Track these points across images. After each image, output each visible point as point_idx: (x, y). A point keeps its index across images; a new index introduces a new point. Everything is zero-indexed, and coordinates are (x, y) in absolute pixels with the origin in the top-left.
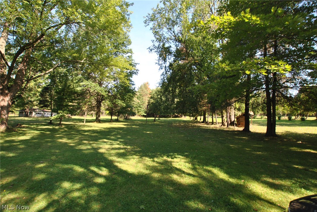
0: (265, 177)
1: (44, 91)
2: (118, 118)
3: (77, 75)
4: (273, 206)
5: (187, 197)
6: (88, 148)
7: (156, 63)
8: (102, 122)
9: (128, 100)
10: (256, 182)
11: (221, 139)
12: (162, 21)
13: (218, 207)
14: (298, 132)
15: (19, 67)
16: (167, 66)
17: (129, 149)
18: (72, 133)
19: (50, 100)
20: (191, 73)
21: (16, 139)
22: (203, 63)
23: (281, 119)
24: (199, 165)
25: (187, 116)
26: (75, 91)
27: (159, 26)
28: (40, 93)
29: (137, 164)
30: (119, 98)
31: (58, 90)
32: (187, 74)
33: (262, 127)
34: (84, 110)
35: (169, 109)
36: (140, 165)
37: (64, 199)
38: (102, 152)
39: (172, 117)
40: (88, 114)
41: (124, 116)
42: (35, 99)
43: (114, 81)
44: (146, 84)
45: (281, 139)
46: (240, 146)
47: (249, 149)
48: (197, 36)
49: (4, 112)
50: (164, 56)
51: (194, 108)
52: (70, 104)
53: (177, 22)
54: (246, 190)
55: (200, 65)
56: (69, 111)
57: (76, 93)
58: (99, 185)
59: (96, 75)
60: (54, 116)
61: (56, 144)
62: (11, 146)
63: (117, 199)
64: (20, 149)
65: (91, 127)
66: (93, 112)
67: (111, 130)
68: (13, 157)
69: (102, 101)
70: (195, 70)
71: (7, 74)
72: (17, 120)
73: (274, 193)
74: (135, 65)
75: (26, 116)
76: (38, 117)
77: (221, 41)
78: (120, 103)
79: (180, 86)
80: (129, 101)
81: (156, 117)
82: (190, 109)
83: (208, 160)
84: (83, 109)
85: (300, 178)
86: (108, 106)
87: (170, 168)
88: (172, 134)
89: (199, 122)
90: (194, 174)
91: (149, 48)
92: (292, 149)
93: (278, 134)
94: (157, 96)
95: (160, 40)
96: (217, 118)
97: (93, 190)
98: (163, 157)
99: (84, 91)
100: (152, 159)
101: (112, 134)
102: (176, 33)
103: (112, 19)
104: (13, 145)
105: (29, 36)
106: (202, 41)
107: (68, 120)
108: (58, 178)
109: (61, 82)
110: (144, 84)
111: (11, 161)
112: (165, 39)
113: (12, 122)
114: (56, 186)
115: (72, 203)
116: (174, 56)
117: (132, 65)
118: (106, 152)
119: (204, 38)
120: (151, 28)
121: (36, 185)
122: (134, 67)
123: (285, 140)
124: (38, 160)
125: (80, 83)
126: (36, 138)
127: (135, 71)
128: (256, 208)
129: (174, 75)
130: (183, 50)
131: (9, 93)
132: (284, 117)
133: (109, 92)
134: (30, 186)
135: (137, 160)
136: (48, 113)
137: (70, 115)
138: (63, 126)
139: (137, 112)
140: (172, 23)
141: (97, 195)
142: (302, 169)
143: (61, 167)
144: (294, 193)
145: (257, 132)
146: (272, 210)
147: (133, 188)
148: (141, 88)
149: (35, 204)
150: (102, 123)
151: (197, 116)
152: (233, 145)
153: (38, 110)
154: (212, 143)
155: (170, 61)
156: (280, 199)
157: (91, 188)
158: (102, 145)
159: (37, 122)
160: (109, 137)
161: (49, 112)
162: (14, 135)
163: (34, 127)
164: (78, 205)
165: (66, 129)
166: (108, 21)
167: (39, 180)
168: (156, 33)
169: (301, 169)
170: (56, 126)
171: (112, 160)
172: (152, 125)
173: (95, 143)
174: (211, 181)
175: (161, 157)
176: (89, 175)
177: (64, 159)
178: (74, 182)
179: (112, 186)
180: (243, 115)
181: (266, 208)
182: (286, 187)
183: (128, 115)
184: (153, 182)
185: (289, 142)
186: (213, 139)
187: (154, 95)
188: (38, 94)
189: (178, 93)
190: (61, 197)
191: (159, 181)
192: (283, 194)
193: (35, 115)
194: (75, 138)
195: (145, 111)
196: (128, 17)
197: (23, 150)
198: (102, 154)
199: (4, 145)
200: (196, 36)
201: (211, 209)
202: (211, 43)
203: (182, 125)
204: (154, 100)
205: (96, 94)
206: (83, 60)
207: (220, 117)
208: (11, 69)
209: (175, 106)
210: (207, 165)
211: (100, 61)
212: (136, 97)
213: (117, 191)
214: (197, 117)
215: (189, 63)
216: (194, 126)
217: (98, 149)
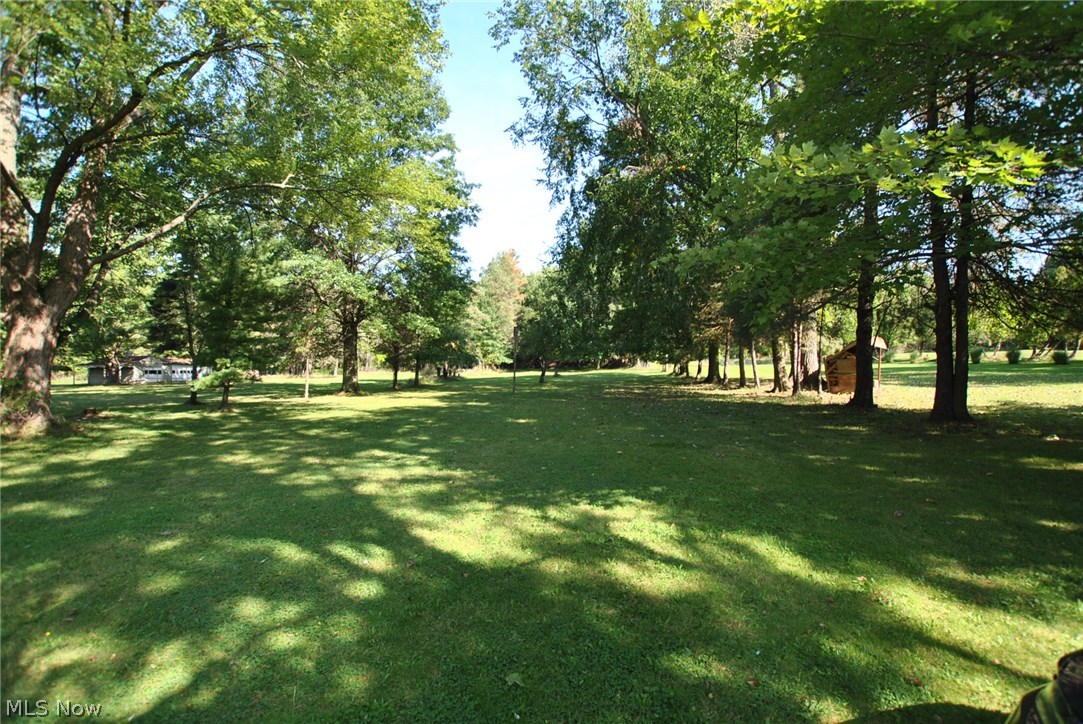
0: (940, 565)
1: (161, 297)
2: (417, 375)
3: (268, 234)
4: (978, 666)
5: (667, 638)
6: (321, 481)
7: (540, 181)
8: (363, 393)
9: (447, 315)
10: (909, 581)
11: (774, 435)
12: (554, 27)
13: (778, 675)
14: (1045, 402)
15: (70, 215)
16: (577, 189)
17: (461, 479)
18: (267, 431)
19: (185, 326)
20: (663, 211)
21: (83, 458)
22: (707, 171)
23: (981, 361)
24: (703, 529)
25: (653, 360)
26: (265, 289)
27: (545, 45)
28: (148, 304)
29: (490, 530)
30: (417, 307)
31: (208, 291)
32: (648, 215)
33: (917, 389)
34: (300, 353)
35: (590, 337)
36: (499, 533)
37: (244, 657)
38: (368, 492)
39: (603, 368)
40: (316, 368)
41: (439, 370)
42: (135, 324)
43: (398, 250)
44: (507, 257)
45: (985, 430)
46: (842, 458)
47: (877, 469)
48: (680, 76)
49: (35, 371)
50: (567, 153)
51: (677, 333)
52: (256, 334)
53: (607, 27)
54: (875, 611)
55: (695, 179)
56: (250, 358)
57: (268, 296)
58: (363, 607)
59: (333, 230)
60: (204, 379)
61: (213, 472)
62: (66, 482)
63: (426, 652)
64: (96, 491)
65: (330, 409)
66: (331, 359)
67: (396, 416)
68: (72, 518)
69: (359, 321)
70: (678, 199)
71: (30, 241)
72: (85, 397)
73: (975, 620)
74: (465, 190)
75: (113, 380)
76: (152, 383)
77: (767, 88)
78: (421, 323)
79: (626, 258)
80: (452, 316)
81: (548, 368)
82: (664, 338)
83: (732, 510)
84: (297, 350)
85: (1066, 563)
86: (381, 336)
87: (601, 540)
88: (602, 424)
89: (696, 382)
90: (688, 560)
91: (513, 127)
92: (1030, 463)
93: (975, 411)
94: (548, 295)
95: (550, 98)
96: (759, 363)
97: (344, 622)
98: (576, 504)
99: (298, 291)
100: (538, 513)
101: (400, 431)
102: (606, 68)
103: (376, 27)
104: (71, 478)
105: (93, 104)
106: (699, 90)
107: (252, 390)
108: (222, 585)
109: (215, 261)
110: (499, 258)
111: (68, 531)
112: (569, 90)
113: (64, 405)
114: (218, 613)
115: (274, 671)
116: (602, 153)
117: (456, 190)
118: (382, 492)
119: (707, 81)
120: (516, 54)
121: (151, 613)
122: (463, 198)
123: (1002, 432)
124: (155, 527)
125: (280, 264)
126: (148, 452)
127: (469, 212)
128: (914, 673)
129: (603, 220)
130: (631, 129)
131: (43, 307)
132: (992, 353)
133: (381, 289)
134: (131, 617)
135: (490, 516)
136: (184, 369)
137: (257, 372)
138: (235, 410)
139: (481, 355)
140: (590, 32)
141: (359, 642)
142: (1071, 532)
143: (233, 548)
144: (1049, 617)
145: (899, 406)
146: (973, 680)
147: (478, 613)
148: (490, 270)
149: (148, 677)
150: (365, 395)
151: (686, 359)
152: (818, 456)
153: (149, 359)
154: (743, 449)
155: (588, 171)
156: (1000, 641)
157: (336, 618)
158: (369, 467)
159: (148, 401)
160: (388, 441)
161: (186, 365)
162: (74, 447)
163: (140, 418)
164: (293, 676)
165: (246, 421)
166: (361, 35)
167: (160, 594)
168: (534, 72)
169: (1066, 534)
170: (211, 412)
171: (402, 517)
172: (532, 395)
173: (343, 465)
174: (750, 584)
175: (569, 504)
176: (327, 573)
177: (243, 521)
178: (277, 598)
179: (406, 607)
180: (850, 350)
181: (950, 672)
182: (1018, 597)
183: (451, 366)
184: (547, 592)
185: (1015, 438)
186: (747, 438)
187: (535, 293)
188: (143, 307)
189: (621, 283)
190: (235, 650)
191: (569, 586)
192: (1008, 622)
193: (140, 377)
194: (278, 449)
195: (509, 349)
196: (432, 15)
197: (104, 495)
198: (369, 499)
199: (44, 479)
200: (676, 74)
201: (753, 680)
202: (732, 100)
203: (636, 391)
204: (535, 310)
205: (338, 298)
206: (286, 180)
207: (766, 362)
208: (42, 221)
209: (610, 327)
210: (732, 529)
211: (344, 179)
212: (474, 304)
213: (423, 623)
214: (687, 363)
215: (654, 174)
216: (676, 395)
217: (355, 485)
